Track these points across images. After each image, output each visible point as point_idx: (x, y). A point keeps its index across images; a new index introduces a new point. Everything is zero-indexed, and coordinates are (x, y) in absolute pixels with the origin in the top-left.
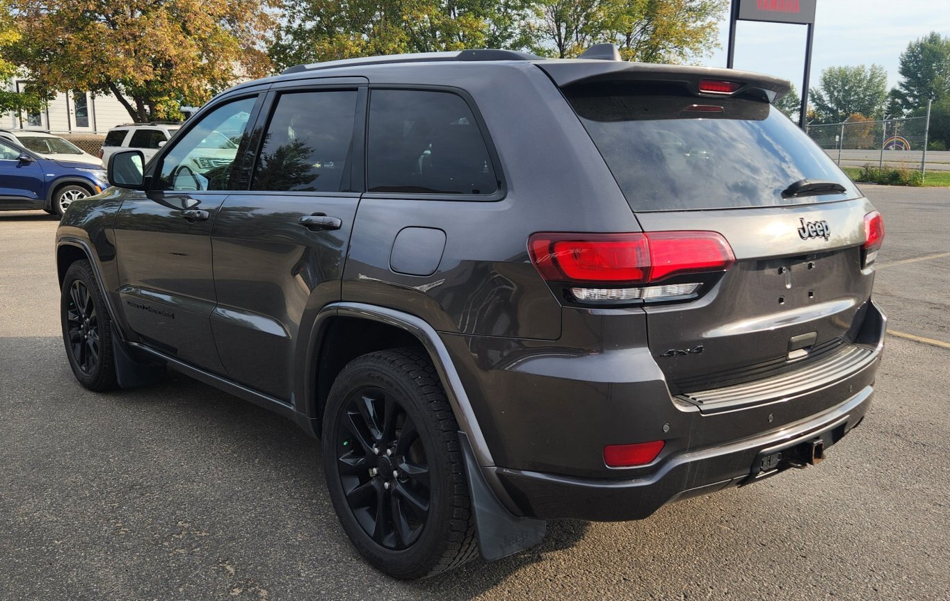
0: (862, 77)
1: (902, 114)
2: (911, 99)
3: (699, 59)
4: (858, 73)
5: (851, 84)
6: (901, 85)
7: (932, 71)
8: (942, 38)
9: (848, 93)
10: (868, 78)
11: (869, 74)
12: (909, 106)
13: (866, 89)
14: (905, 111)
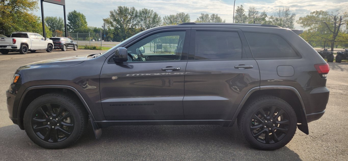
0: (57, 20)
1: (70, 31)
2: (72, 27)
3: (33, 12)
4: (55, 19)
5: (54, 21)
6: (69, 23)
7: (76, 20)
8: (77, 12)
9: (53, 24)
10: (58, 20)
11: (58, 19)
12: (71, 29)
13: (58, 23)
14: (71, 30)
